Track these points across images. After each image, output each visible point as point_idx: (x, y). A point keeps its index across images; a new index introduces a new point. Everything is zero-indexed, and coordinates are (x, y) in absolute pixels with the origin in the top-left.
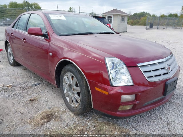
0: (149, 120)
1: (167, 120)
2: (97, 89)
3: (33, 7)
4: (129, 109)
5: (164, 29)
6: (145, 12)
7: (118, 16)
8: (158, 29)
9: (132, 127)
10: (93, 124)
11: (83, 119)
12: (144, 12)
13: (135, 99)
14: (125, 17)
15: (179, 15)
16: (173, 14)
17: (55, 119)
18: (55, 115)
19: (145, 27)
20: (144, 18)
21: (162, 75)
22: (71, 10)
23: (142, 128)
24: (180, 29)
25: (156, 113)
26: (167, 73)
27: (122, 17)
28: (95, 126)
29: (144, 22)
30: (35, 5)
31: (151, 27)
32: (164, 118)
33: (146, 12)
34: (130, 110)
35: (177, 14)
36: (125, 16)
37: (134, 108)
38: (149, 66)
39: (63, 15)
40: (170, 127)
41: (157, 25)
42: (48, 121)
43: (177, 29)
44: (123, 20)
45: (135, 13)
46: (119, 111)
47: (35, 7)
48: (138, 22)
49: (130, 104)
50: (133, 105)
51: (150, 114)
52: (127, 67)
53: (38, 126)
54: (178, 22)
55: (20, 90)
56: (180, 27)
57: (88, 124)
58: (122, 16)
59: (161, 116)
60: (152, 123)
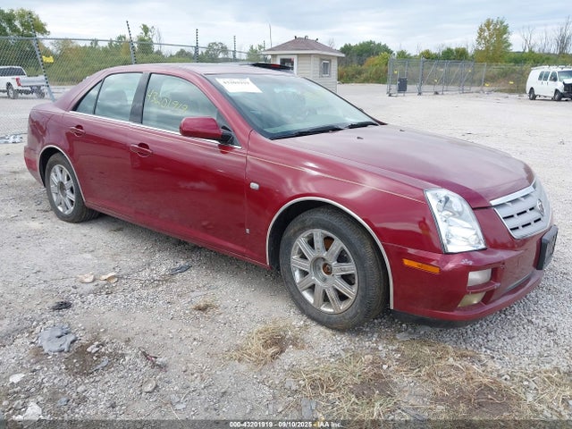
0: (507, 327)
1: (546, 324)
2: (406, 262)
3: (17, 23)
4: (475, 302)
5: (437, 93)
6: (374, 43)
7: (312, 58)
8: (420, 94)
9: (477, 346)
10: (390, 347)
11: (361, 339)
12: (371, 42)
13: (491, 279)
14: (330, 61)
15: (470, 51)
16: (453, 48)
17: (295, 345)
18: (287, 337)
19: (384, 87)
20: (375, 60)
21: (521, 228)
22: (146, 33)
23: (500, 345)
24: (478, 92)
25: (517, 311)
26: (539, 219)
27: (322, 60)
28: (397, 351)
29: (376, 72)
30: (22, 16)
31: (402, 88)
32: (538, 321)
33: (377, 43)
34: (479, 303)
35: (464, 49)
36: (329, 58)
37: (486, 300)
38: (510, 204)
39: (248, 80)
40: (556, 337)
41: (414, 81)
42: (282, 352)
43: (472, 95)
44: (325, 69)
45: (346, 46)
46: (459, 309)
47: (22, 25)
48: (360, 73)
49: (480, 292)
50: (484, 293)
51: (503, 316)
52: (473, 209)
53: (266, 363)
54: (473, 73)
55: (144, 286)
56: (478, 88)
57: (380, 348)
58: (322, 57)
59: (530, 318)
60: (516, 334)
